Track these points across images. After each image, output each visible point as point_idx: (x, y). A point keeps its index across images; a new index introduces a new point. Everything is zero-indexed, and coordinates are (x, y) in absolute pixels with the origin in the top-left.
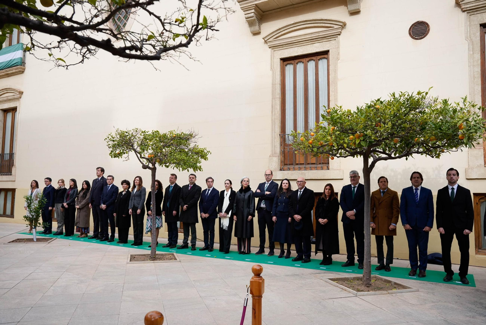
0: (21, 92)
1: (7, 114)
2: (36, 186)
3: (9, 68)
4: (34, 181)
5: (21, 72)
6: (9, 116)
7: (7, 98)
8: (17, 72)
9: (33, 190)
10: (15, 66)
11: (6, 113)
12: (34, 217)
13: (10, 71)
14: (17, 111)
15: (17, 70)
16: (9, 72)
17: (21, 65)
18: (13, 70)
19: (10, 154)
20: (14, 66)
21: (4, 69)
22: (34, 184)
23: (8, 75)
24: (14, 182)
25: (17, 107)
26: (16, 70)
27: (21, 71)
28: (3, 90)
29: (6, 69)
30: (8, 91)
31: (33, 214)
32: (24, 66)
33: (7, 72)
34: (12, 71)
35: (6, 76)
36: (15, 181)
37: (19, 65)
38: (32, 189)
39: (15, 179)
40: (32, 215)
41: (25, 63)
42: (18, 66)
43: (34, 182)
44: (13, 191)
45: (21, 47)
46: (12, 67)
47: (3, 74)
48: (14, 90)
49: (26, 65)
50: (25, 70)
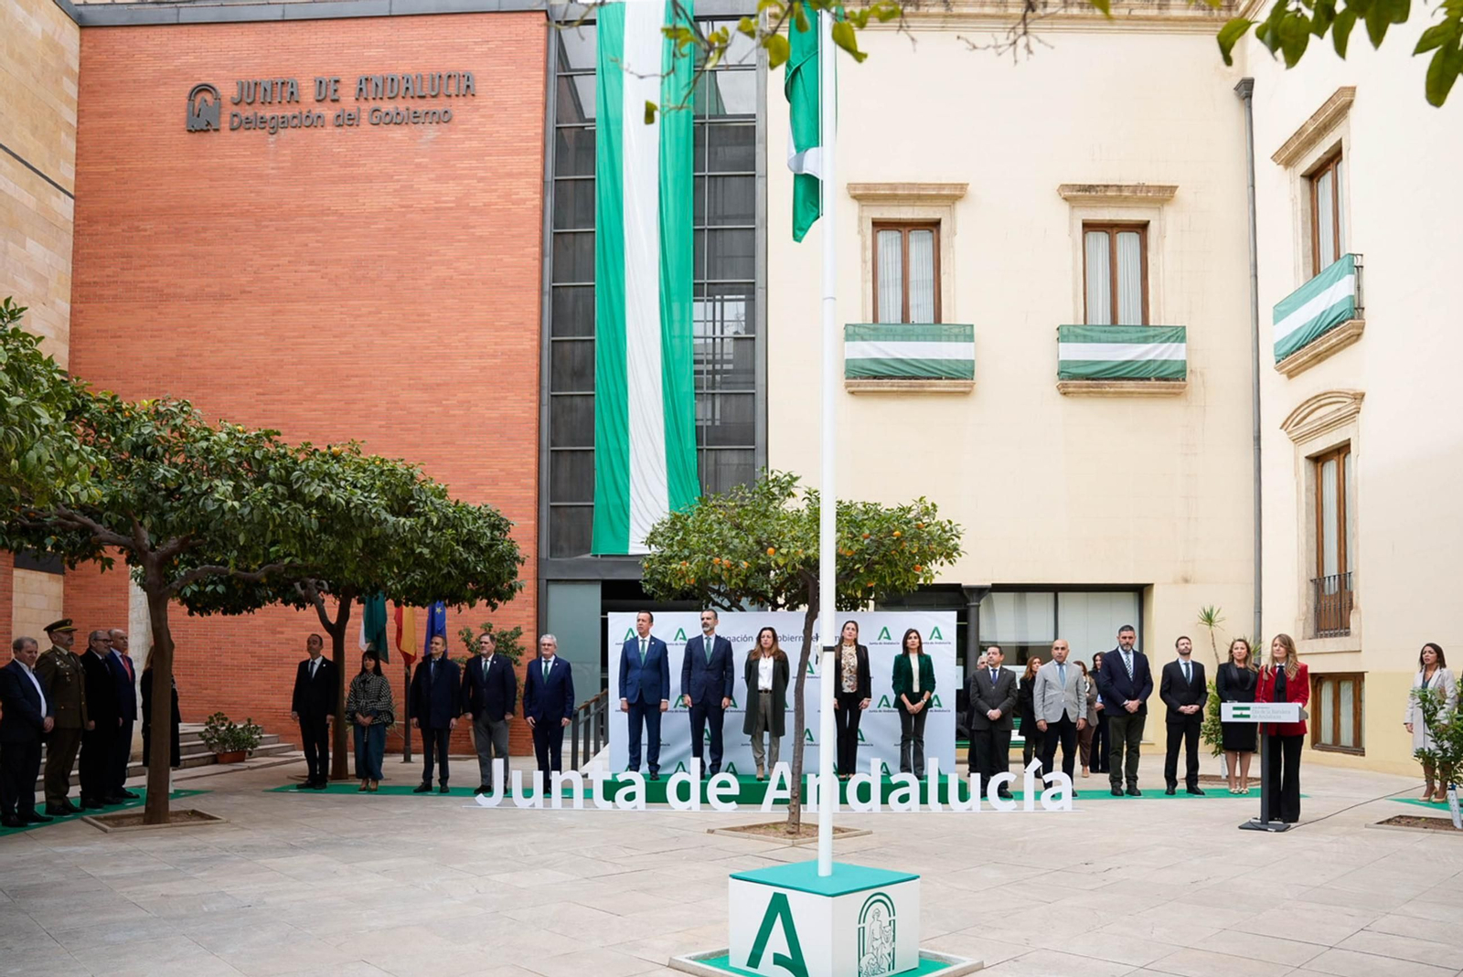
0: (1357, 394)
1: (1322, 466)
2: (1437, 661)
3: (1319, 336)
4: (1428, 645)
5: (1354, 338)
6: (1330, 469)
7: (1320, 423)
8: (1342, 342)
9: (1429, 674)
10: (1336, 326)
11: (1320, 465)
12: (1449, 754)
13: (1322, 344)
14: (1350, 452)
15: (1342, 336)
16: (1321, 348)
17: (1352, 318)
18: (1331, 339)
19: (1339, 576)
20: (1331, 328)
21: (1306, 344)
22: (1431, 655)
23: (1319, 358)
24: (1358, 654)
25: (1349, 439)
26: (1339, 335)
27: (1352, 336)
28: (1307, 402)
29: (1314, 340)
30: (1322, 402)
31: (1447, 744)
32: (1360, 317)
33: (1315, 348)
34: (1328, 341)
35: (1313, 362)
36: (1360, 651)
37: (1347, 320)
38: (1426, 671)
39: (1361, 645)
40: (1441, 748)
41: (1363, 309)
42: (1343, 322)
43: (1429, 648)
44: (1357, 679)
45: (1349, 266)
46: (1328, 331)
47: (1305, 358)
48: (1340, 393)
49: (1366, 314)
50: (1363, 328)
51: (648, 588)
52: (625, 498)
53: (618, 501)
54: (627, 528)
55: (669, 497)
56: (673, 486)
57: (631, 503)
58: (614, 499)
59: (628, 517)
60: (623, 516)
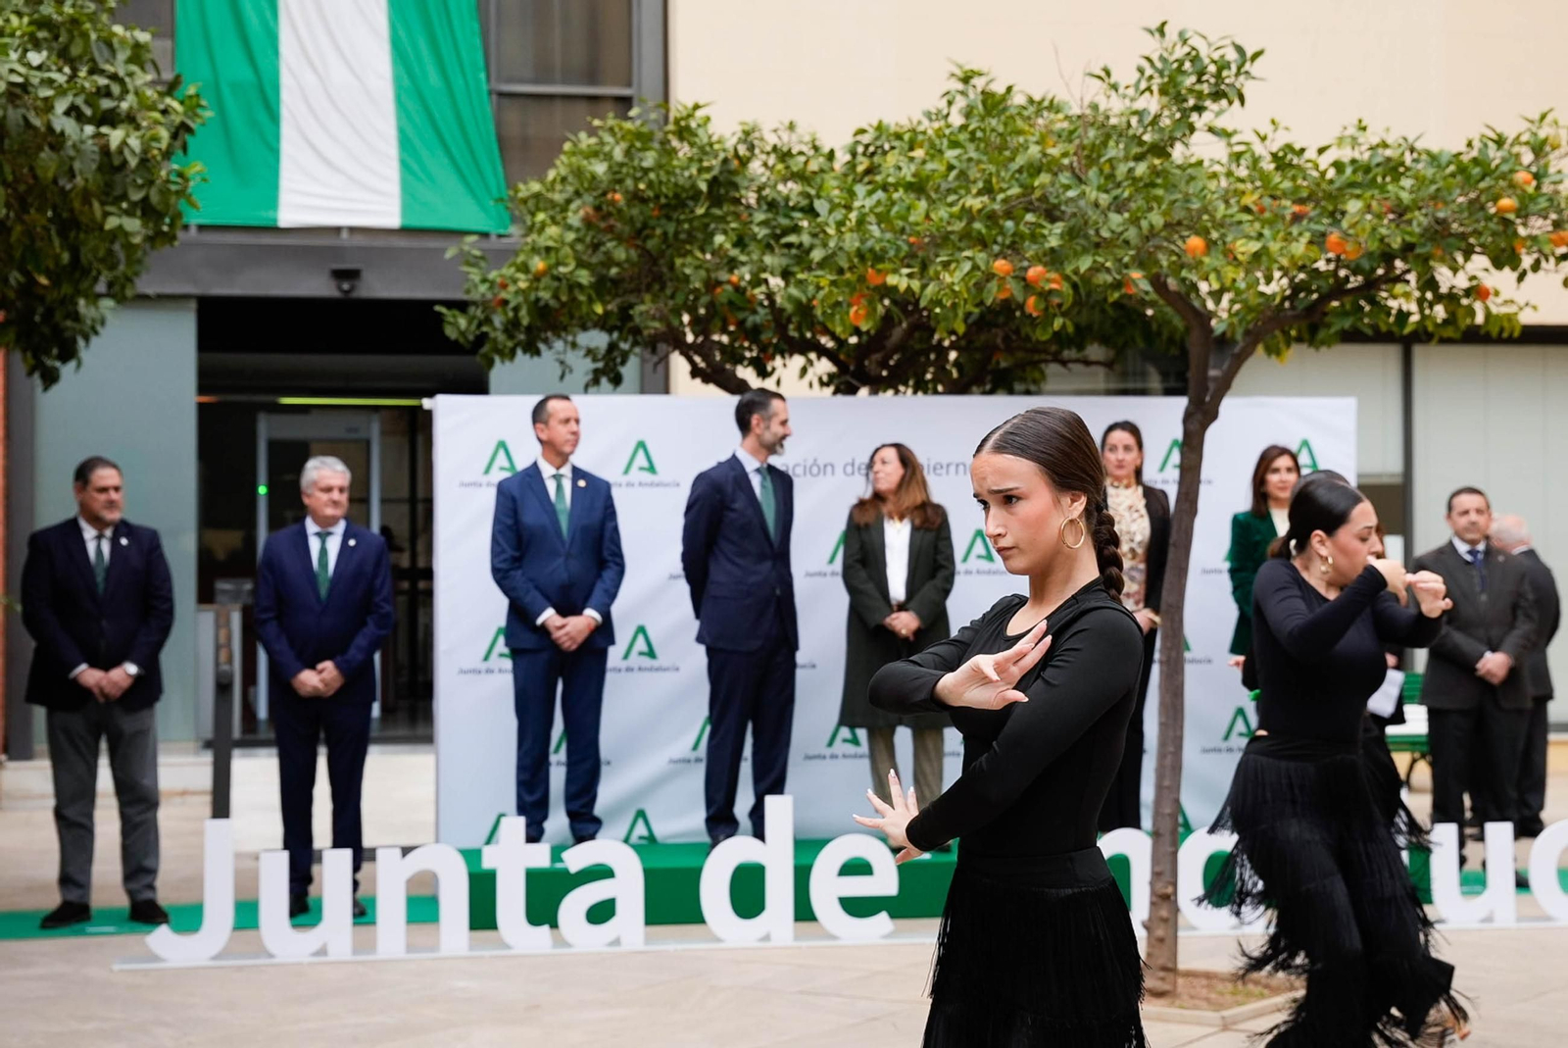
51: (458, 325)
52: (263, 64)
53: (245, 73)
54: (275, 152)
55: (394, 63)
56: (402, 33)
57: (285, 79)
58: (234, 67)
59: (274, 118)
60: (262, 116)
